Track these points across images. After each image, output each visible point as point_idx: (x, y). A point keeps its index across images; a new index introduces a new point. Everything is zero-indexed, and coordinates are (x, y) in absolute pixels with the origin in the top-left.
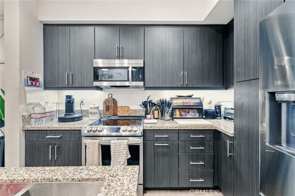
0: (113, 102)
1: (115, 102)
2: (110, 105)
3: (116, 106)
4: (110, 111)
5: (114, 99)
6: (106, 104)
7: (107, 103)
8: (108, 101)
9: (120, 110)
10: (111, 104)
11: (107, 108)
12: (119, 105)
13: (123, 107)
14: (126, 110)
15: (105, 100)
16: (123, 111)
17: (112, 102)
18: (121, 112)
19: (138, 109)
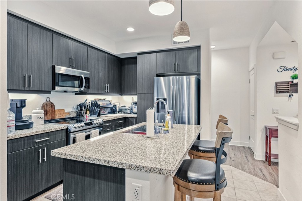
0: (52, 106)
1: (52, 105)
2: (48, 109)
3: (54, 109)
4: (48, 115)
5: (52, 103)
6: (44, 108)
7: (46, 107)
8: (47, 105)
9: (57, 113)
10: (49, 107)
11: (45, 112)
12: (56, 108)
13: (59, 111)
14: (62, 113)
15: (44, 104)
16: (60, 114)
17: (50, 106)
18: (58, 115)
19: (70, 111)
